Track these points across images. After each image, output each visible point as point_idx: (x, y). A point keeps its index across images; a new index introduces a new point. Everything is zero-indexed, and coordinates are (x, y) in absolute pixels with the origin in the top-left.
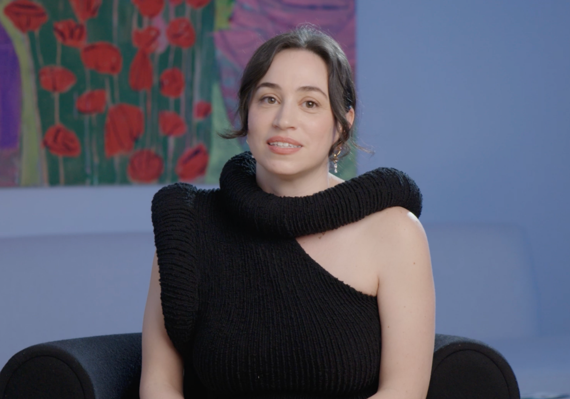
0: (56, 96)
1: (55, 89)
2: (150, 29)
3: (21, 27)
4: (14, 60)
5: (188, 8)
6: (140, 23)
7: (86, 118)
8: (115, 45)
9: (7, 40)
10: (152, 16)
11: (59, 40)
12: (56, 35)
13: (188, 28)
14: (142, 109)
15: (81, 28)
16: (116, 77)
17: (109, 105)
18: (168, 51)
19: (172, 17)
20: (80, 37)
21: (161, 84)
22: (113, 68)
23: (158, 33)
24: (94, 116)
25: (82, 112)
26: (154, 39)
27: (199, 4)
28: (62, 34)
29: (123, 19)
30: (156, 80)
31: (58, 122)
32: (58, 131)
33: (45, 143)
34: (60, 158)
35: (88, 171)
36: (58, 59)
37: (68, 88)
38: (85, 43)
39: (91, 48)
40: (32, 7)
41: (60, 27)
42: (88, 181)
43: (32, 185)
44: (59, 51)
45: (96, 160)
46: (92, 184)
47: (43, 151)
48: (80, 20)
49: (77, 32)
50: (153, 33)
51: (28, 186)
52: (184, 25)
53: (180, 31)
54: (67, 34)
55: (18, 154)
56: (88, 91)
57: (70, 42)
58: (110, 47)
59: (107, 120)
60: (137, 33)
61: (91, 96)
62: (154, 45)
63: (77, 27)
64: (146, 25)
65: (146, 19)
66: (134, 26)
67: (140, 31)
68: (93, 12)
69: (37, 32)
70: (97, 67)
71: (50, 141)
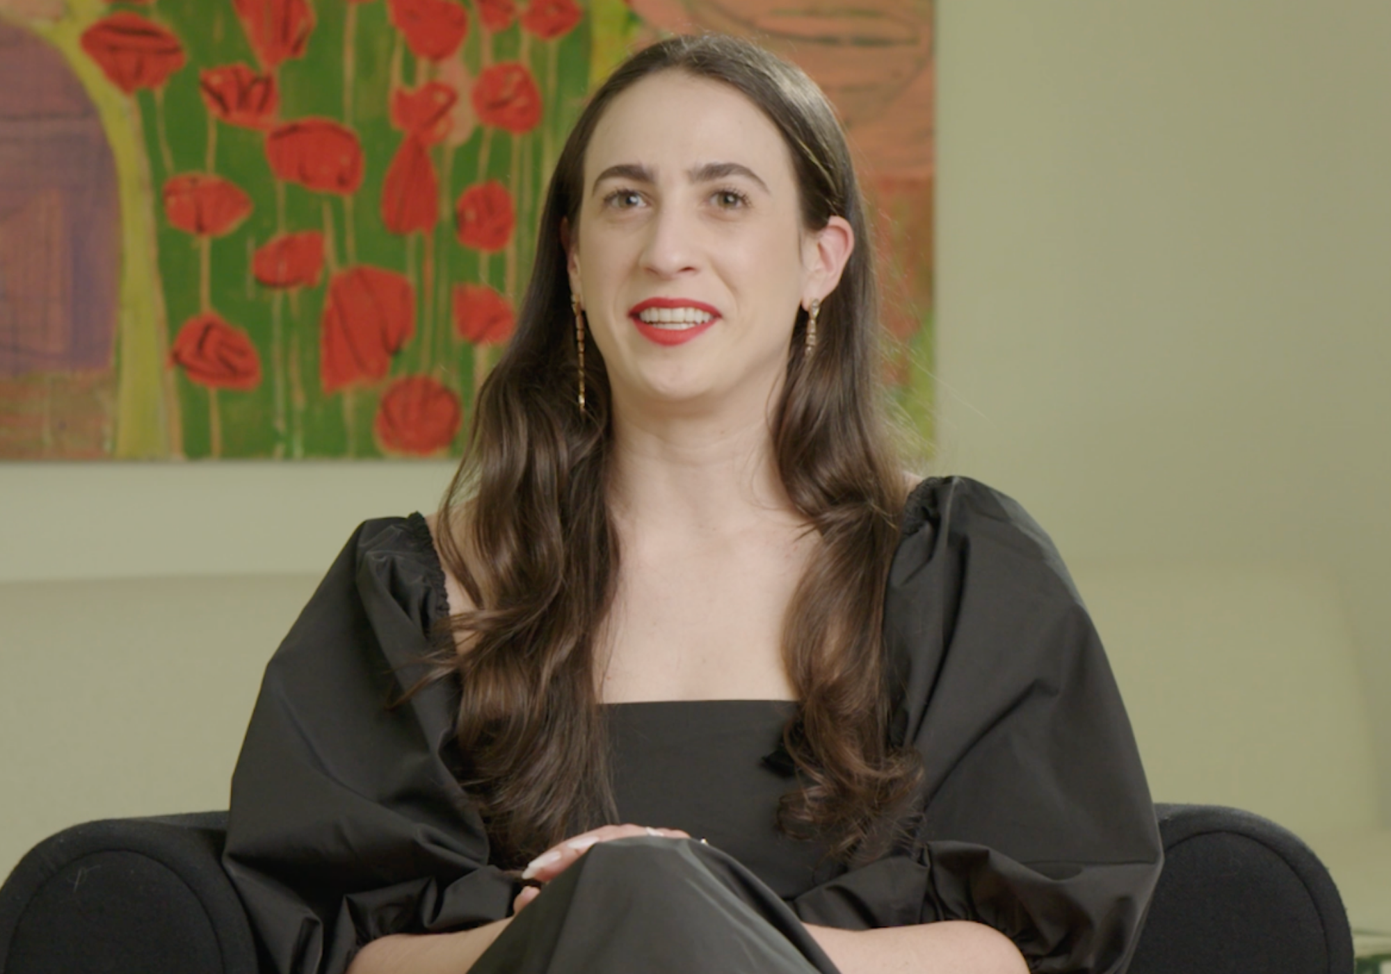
0: (204, 244)
1: (201, 228)
2: (433, 87)
3: (123, 79)
4: (102, 156)
5: (527, 38)
6: (409, 73)
7: (277, 296)
8: (348, 125)
9: (89, 110)
10: (438, 56)
11: (213, 112)
12: (205, 98)
13: (526, 86)
14: (411, 278)
15: (268, 82)
16: (348, 201)
17: (333, 267)
18: (476, 139)
19: (488, 60)
20: (265, 103)
21: (459, 218)
22: (343, 181)
23: (453, 98)
24: (294, 293)
25: (268, 282)
26: (443, 112)
27: (553, 31)
28: (219, 98)
29: (368, 64)
30: (446, 210)
31: (206, 308)
32: (208, 328)
33: (176, 358)
34: (213, 393)
35: (280, 425)
36: (210, 160)
37: (234, 225)
38: (277, 118)
39: (294, 129)
40: (149, 32)
41: (216, 80)
42: (280, 449)
43: (143, 456)
44: (213, 136)
45: (300, 402)
46: (288, 456)
47: (172, 375)
48: (263, 66)
49: (257, 91)
50: (441, 98)
51: (133, 459)
52: (516, 78)
53: (506, 93)
54: (232, 96)
55: (112, 382)
56: (281, 234)
57: (236, 115)
58: (336, 130)
59: (327, 303)
60: (401, 98)
61: (287, 246)
62: (441, 127)
63: (255, 81)
64: (422, 80)
65: (423, 64)
66: (396, 79)
67: (409, 91)
68: (296, 48)
69: (159, 93)
70: (305, 177)
71: (188, 351)
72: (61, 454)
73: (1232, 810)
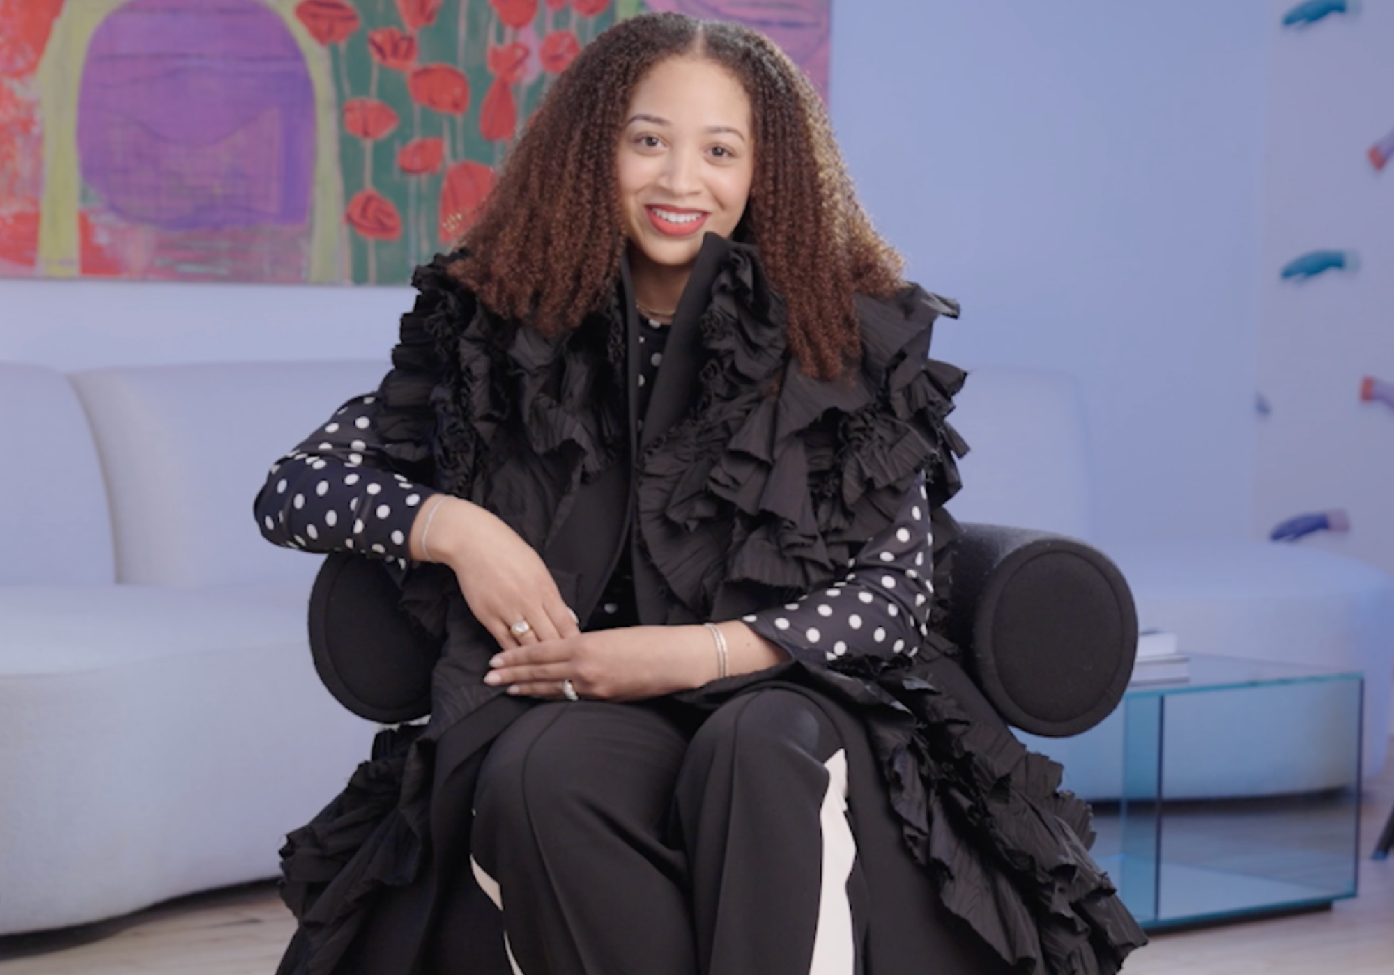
0: (368, 144)
1: (366, 133)
2: (515, 45)
3: (321, 36)
4: (304, 85)
5: (575, 16)
6: (500, 37)
7: (413, 180)
8: (461, 69)
9: (297, 55)
10: (518, 25)
11: (376, 58)
12: (372, 50)
13: (574, 46)
15: (410, 40)
16: (459, 118)
17: (449, 162)
18: (541, 81)
19: (550, 29)
20: (408, 55)
22: (456, 106)
23: (527, 53)
24: (424, 177)
25: (407, 170)
26: (519, 62)
27: (592, 11)
28: (380, 49)
29: (475, 29)
31: (369, 187)
32: (369, 200)
33: (349, 219)
34: (371, 241)
36: (374, 89)
37: (387, 132)
38: (415, 64)
39: (425, 72)
40: (338, 6)
41: (378, 38)
43: (327, 282)
44: (375, 74)
45: (426, 249)
47: (346, 230)
48: (409, 30)
49: (403, 46)
50: (519, 53)
51: (320, 283)
52: (567, 41)
53: (561, 50)
54: (388, 48)
55: (308, 233)
56: (416, 139)
57: (392, 61)
58: (453, 73)
59: (444, 185)
60: (496, 55)
61: (421, 147)
62: (519, 72)
63: (403, 38)
64: (508, 40)
65: (509, 31)
66: (492, 40)
67: (501, 48)
68: (429, 18)
69: (343, 46)
70: (433, 102)
71: (356, 214)
72: (274, 279)
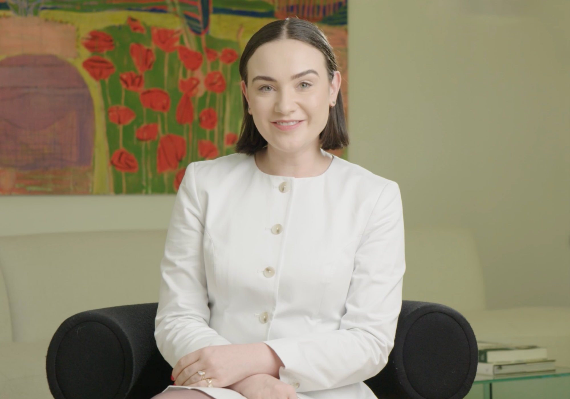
0: (121, 127)
1: (120, 122)
2: (192, 79)
3: (96, 76)
4: (89, 99)
5: (221, 64)
6: (185, 74)
7: (143, 144)
8: (166, 90)
9: (85, 86)
10: (194, 69)
11: (124, 87)
12: (121, 82)
13: (221, 78)
14: (185, 138)
15: (141, 77)
16: (166, 114)
17: (161, 134)
18: (205, 95)
19: (209, 70)
20: (139, 85)
21: (200, 119)
22: (164, 108)
23: (198, 82)
24: (149, 142)
25: (140, 139)
26: (195, 86)
27: (229, 61)
28: (125, 82)
29: (172, 71)
30: (196, 117)
31: (121, 147)
32: (122, 154)
33: (112, 163)
34: (123, 174)
35: (144, 183)
36: (123, 101)
37: (130, 122)
38: (144, 88)
39: (149, 92)
40: (104, 62)
41: (125, 77)
42: (144, 191)
43: (100, 193)
44: (123, 94)
45: (150, 176)
46: (147, 193)
47: (111, 168)
48: (139, 72)
49: (137, 80)
50: (194, 82)
51: (98, 194)
52: (218, 76)
53: (215, 80)
54: (129, 82)
55: (92, 170)
56: (145, 124)
57: (131, 88)
58: (161, 92)
59: (159, 146)
60: (183, 83)
61: (147, 128)
62: (195, 91)
63: (137, 77)
64: (189, 76)
65: (189, 72)
66: (181, 77)
67: (185, 80)
68: (150, 67)
69: (107, 81)
70: (152, 106)
71: (116, 161)
72: (76, 193)
73: (440, 305)
